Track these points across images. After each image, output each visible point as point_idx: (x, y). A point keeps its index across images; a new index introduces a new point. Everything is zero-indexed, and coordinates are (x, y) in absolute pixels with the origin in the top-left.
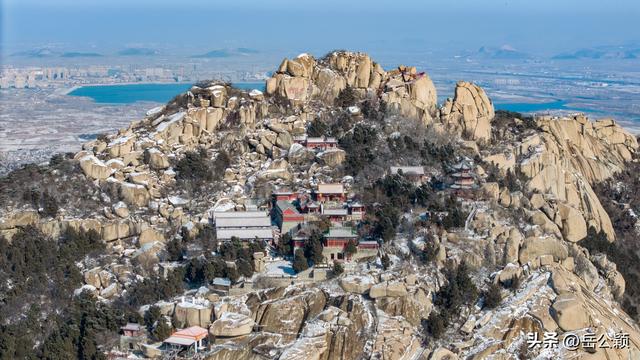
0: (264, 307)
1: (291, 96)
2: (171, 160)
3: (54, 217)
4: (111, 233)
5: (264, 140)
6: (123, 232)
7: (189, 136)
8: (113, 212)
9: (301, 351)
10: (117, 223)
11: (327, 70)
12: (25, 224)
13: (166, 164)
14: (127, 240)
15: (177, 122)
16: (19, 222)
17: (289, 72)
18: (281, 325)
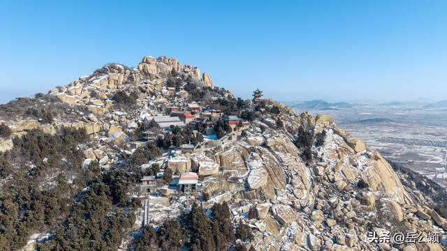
0: (218, 157)
1: (150, 72)
2: (108, 96)
3: (50, 123)
4: (90, 130)
5: (149, 88)
6: (97, 129)
7: (112, 85)
8: (89, 119)
9: (258, 178)
10: (92, 125)
11: (161, 63)
12: (31, 128)
13: (106, 97)
14: (100, 133)
15: (105, 79)
16: (26, 127)
17: (147, 62)
18: (234, 165)
